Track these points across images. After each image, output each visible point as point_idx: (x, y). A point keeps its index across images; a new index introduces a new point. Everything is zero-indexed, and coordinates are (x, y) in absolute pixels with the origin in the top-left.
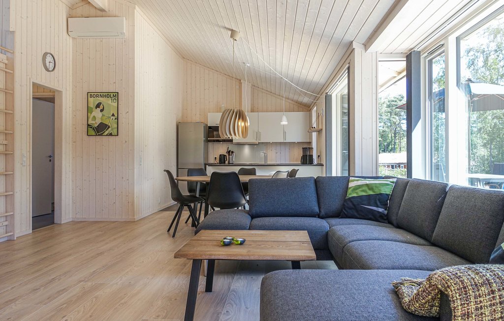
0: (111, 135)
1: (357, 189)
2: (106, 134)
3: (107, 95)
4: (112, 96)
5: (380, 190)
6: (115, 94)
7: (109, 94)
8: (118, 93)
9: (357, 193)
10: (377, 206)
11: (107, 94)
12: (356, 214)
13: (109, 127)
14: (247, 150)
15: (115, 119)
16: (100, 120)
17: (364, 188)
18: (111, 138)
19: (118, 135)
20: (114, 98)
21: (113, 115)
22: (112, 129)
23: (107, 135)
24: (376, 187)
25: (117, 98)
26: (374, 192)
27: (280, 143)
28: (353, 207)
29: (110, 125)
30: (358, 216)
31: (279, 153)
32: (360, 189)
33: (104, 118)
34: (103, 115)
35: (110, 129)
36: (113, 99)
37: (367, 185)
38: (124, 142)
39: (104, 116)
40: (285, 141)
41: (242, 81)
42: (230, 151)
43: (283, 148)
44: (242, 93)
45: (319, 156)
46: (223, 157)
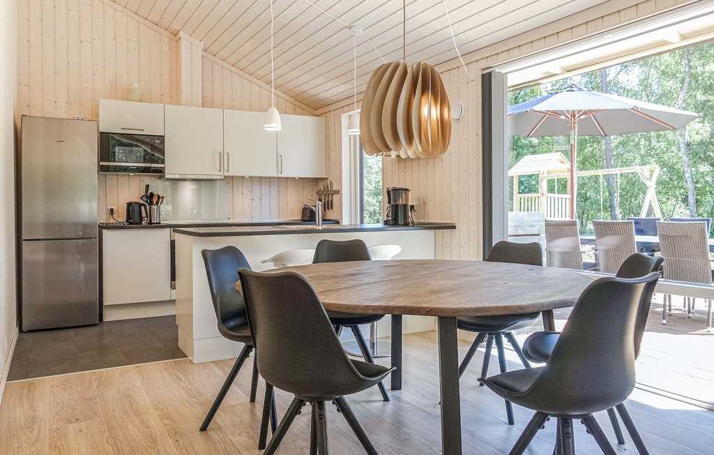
27: (269, 180)
31: (257, 201)
40: (280, 175)
41: (181, 34)
42: (152, 195)
43: (265, 189)
44: (180, 62)
45: (412, 207)
46: (136, 207)
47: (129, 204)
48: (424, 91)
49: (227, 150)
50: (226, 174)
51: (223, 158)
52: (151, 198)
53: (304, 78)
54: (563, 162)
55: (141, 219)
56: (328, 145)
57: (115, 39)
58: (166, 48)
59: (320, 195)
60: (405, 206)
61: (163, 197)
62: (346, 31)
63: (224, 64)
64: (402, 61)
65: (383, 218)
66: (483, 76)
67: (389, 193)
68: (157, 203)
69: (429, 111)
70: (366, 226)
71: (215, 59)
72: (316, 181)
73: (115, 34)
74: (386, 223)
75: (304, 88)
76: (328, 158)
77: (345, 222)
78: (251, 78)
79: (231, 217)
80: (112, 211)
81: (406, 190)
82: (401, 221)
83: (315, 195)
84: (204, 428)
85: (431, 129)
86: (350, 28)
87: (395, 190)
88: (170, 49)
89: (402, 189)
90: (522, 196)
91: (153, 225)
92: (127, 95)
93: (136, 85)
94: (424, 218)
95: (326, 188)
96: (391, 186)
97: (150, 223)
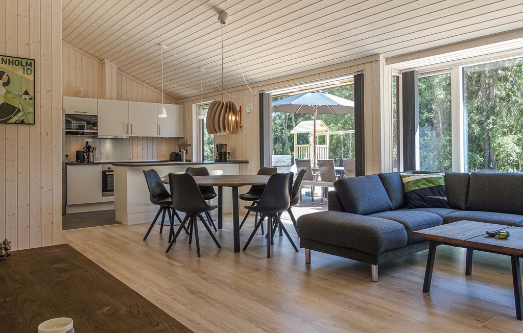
0: (22, 122)
1: (417, 183)
2: (13, 120)
3: (17, 61)
4: (24, 64)
5: (439, 183)
6: (29, 62)
7: (20, 60)
8: (34, 60)
9: (418, 186)
10: (442, 196)
11: (14, 59)
12: (425, 204)
13: (19, 111)
14: (108, 146)
15: (30, 99)
16: (4, 99)
17: (423, 182)
18: (21, 128)
19: (34, 124)
20: (28, 67)
21: (26, 93)
22: (25, 115)
23: (15, 123)
24: (434, 180)
25: (32, 68)
26: (433, 184)
27: (152, 138)
28: (420, 198)
29: (20, 107)
30: (427, 205)
31: (145, 150)
32: (420, 183)
33: (10, 96)
34: (8, 92)
35: (20, 114)
36: (26, 68)
37: (425, 179)
38: (44, 134)
39: (11, 93)
40: (159, 136)
41: (106, 61)
42: (90, 147)
43: (150, 143)
44: (105, 76)
45: (229, 153)
46: (82, 153)
47: (78, 152)
48: (230, 111)
49: (131, 123)
50: (130, 135)
51: (128, 127)
52: (88, 148)
53: (172, 86)
54: (322, 126)
55: (84, 159)
56: (185, 120)
57: (69, 63)
58: (96, 67)
59: (180, 147)
60: (225, 153)
61: (95, 148)
62: (197, 69)
63: (127, 76)
64: (222, 101)
65: (214, 158)
66: (260, 94)
67: (217, 146)
68: (92, 152)
69: (232, 118)
70: (205, 162)
71: (123, 73)
72: (177, 139)
73: (69, 60)
74: (216, 161)
75: (172, 90)
76: (185, 127)
77: (194, 160)
78: (142, 83)
79: (131, 158)
80: (67, 155)
81: (226, 145)
82: (223, 160)
83: (177, 146)
84: (145, 239)
85: (232, 125)
86: (199, 68)
87: (220, 145)
88: (99, 68)
89: (224, 145)
90: (299, 146)
91: (89, 163)
92: (77, 94)
93: (82, 88)
94: (234, 158)
95: (183, 143)
96: (218, 143)
97: (89, 162)
